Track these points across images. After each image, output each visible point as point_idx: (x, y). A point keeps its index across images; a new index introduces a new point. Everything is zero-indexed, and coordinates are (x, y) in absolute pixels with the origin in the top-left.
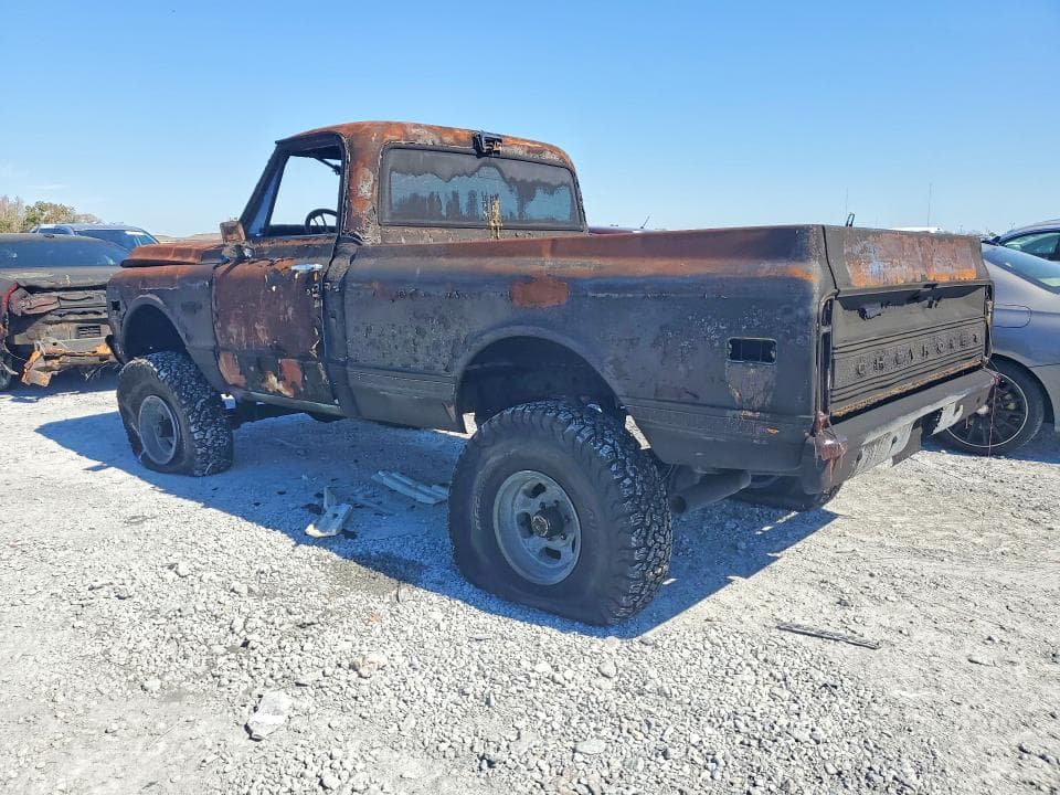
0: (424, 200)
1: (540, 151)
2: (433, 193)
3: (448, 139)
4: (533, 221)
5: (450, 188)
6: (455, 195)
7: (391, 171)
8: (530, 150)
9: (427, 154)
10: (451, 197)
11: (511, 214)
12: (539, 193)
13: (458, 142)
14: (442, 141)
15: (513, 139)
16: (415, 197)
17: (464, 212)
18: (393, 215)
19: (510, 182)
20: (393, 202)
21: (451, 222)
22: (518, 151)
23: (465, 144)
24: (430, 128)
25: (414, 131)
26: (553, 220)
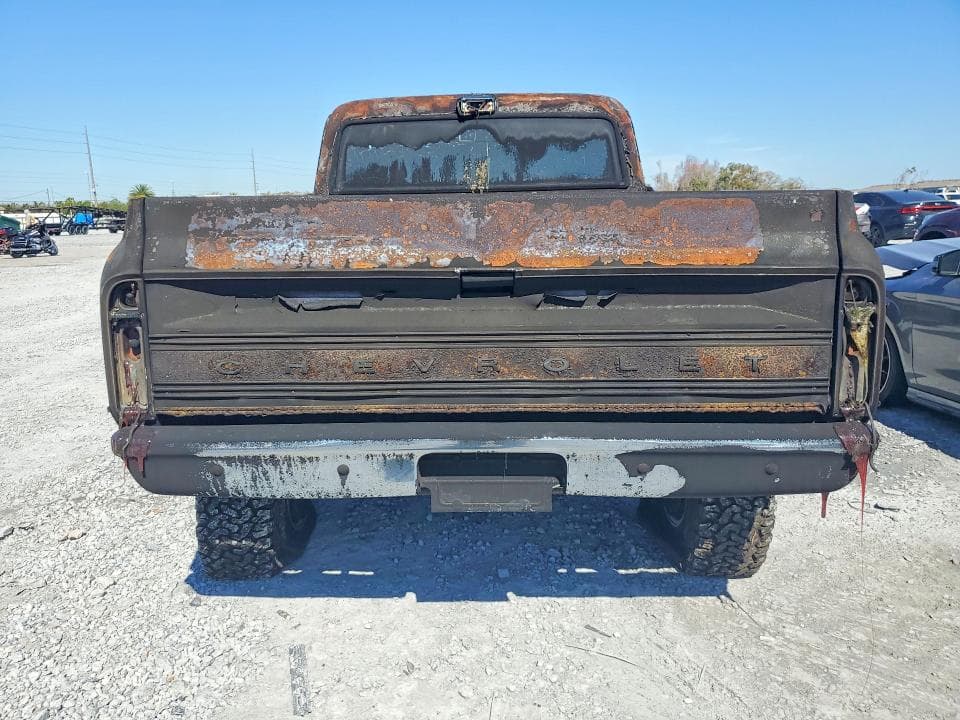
0: (384, 169)
1: (563, 104)
2: (396, 162)
3: (422, 108)
4: (539, 181)
5: (420, 155)
6: (426, 163)
7: (349, 144)
8: (544, 105)
9: (392, 126)
10: (420, 164)
11: (505, 175)
12: (552, 150)
13: (435, 108)
14: (414, 110)
15: (520, 95)
16: (374, 166)
17: (437, 177)
18: (346, 185)
19: (506, 143)
20: (347, 173)
21: (417, 188)
22: (521, 108)
23: (446, 109)
24: (401, 100)
25: (381, 106)
26: (573, 178)
